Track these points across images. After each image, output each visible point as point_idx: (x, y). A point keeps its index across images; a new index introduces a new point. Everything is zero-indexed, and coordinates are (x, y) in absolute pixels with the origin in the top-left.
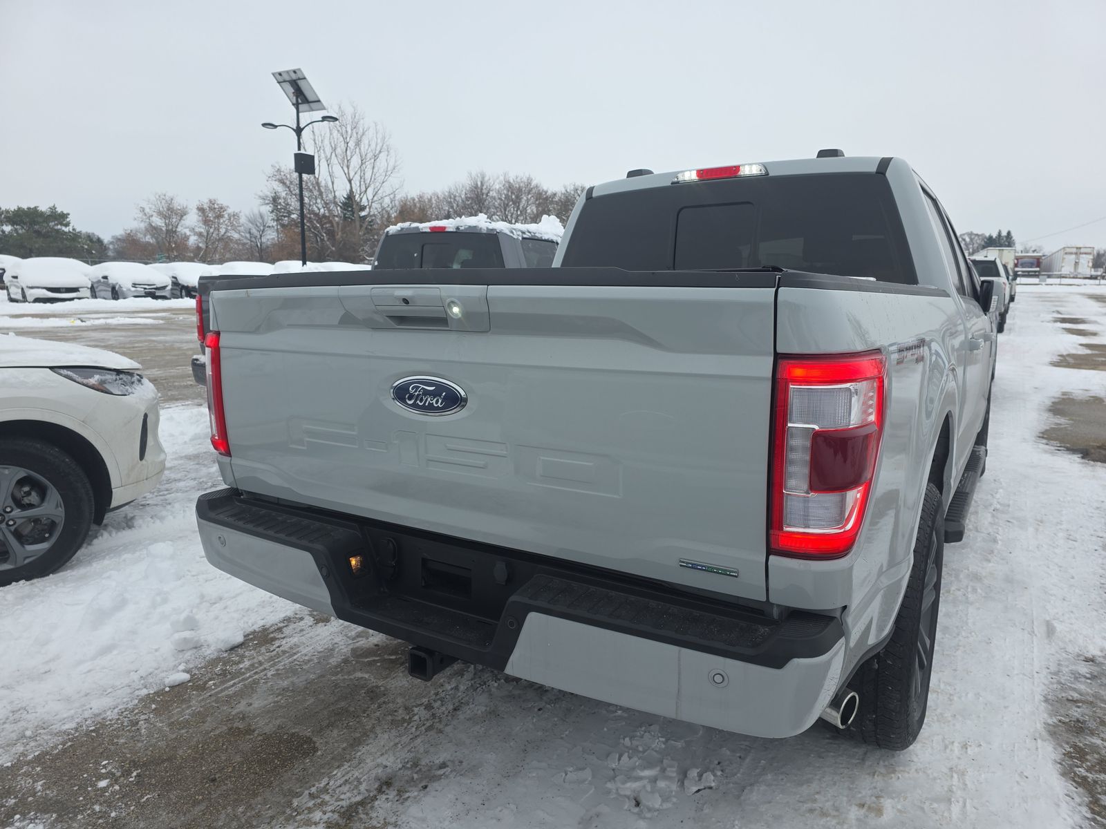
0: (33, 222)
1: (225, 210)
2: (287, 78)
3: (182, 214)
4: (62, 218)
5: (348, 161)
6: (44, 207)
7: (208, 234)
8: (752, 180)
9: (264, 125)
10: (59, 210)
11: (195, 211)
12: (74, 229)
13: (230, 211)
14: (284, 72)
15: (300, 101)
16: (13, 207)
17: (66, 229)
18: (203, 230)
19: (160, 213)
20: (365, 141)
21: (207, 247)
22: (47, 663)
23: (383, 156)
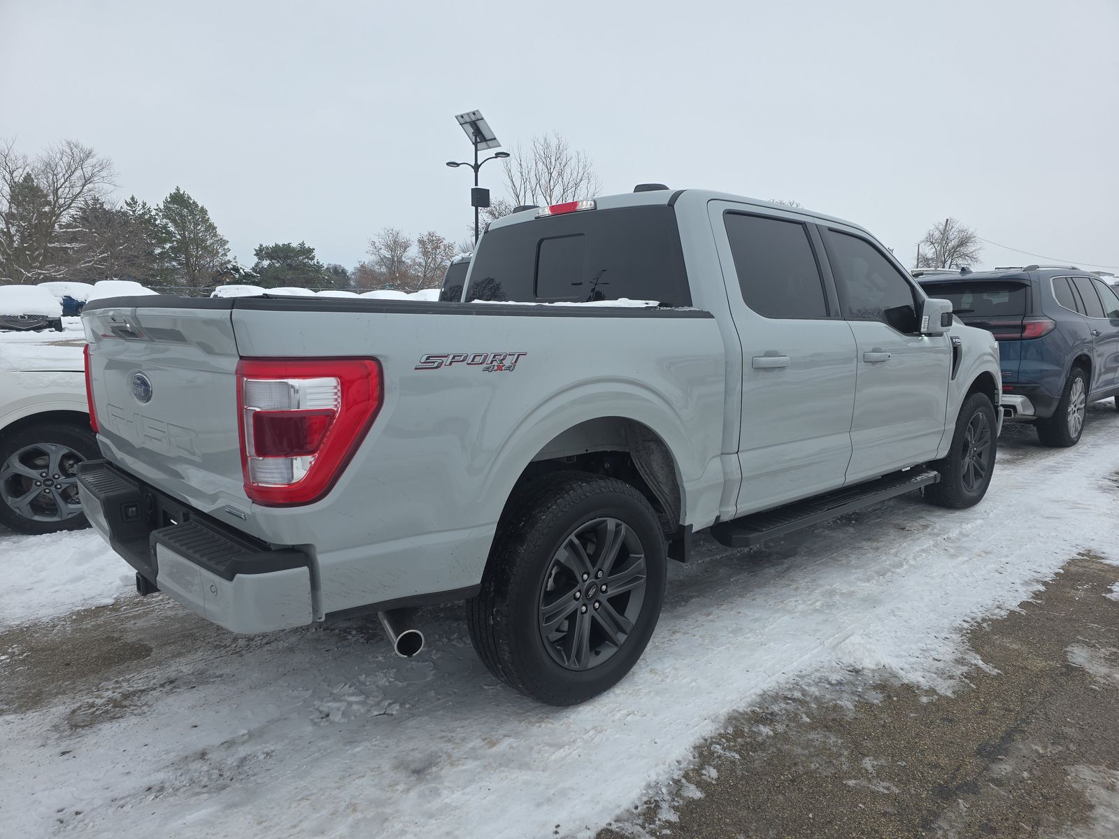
0: (287, 257)
1: (442, 242)
2: (468, 120)
3: (405, 247)
4: (308, 252)
5: (551, 191)
6: (295, 244)
7: (426, 264)
8: (586, 212)
9: (449, 164)
10: (307, 246)
11: (416, 243)
12: (318, 263)
13: (445, 242)
14: (464, 114)
15: (478, 140)
16: (272, 244)
17: (311, 263)
18: (422, 261)
19: (388, 246)
20: (568, 171)
21: (425, 276)
22: (33, 583)
23: (583, 184)
